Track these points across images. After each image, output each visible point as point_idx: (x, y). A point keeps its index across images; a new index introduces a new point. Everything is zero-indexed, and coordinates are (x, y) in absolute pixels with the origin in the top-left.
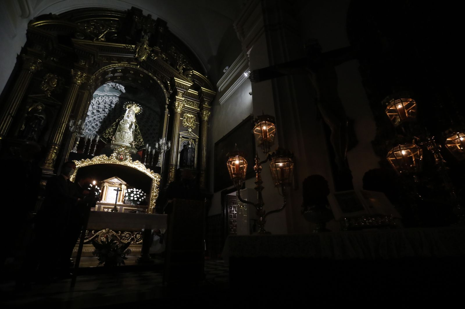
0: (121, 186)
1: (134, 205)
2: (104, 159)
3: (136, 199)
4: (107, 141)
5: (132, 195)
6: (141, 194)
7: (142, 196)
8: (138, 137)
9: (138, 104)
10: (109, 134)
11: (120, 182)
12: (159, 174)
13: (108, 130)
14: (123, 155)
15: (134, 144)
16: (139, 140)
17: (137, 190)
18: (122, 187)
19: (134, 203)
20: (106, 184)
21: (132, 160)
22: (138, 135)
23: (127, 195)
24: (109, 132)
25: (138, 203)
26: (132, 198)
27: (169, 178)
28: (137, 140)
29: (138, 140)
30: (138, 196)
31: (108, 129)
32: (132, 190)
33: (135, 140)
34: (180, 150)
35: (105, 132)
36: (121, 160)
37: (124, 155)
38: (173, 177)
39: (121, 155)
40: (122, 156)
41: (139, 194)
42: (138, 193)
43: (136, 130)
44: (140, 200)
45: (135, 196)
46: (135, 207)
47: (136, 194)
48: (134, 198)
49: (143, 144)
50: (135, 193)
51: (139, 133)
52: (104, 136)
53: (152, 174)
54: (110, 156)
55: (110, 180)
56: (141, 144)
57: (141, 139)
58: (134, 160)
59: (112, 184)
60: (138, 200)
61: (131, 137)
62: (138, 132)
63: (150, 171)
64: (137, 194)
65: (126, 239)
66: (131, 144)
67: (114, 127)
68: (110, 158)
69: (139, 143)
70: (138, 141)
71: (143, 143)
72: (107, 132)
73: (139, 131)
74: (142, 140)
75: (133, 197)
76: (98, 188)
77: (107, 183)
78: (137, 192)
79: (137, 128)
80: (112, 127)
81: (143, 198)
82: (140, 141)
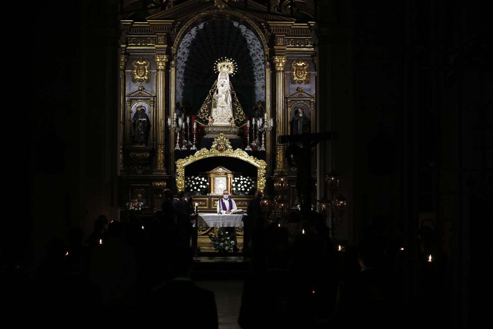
0: (227, 175)
1: (243, 195)
2: (205, 152)
3: (243, 189)
4: (204, 122)
5: (239, 185)
6: (249, 183)
7: (250, 185)
8: (237, 108)
9: (231, 59)
10: (204, 113)
11: (225, 171)
12: (264, 160)
13: (202, 109)
14: (222, 145)
15: (233, 121)
16: (240, 112)
17: (244, 179)
18: (228, 177)
19: (242, 194)
20: (212, 176)
21: (232, 149)
22: (238, 106)
23: (234, 185)
24: (204, 110)
25: (247, 193)
26: (239, 189)
27: (277, 162)
28: (236, 114)
29: (238, 113)
30: (245, 186)
31: (202, 107)
32: (238, 179)
33: (234, 115)
34: (289, 120)
35: (200, 111)
36: (221, 151)
37: (224, 145)
38: (281, 160)
39: (221, 145)
40: (222, 147)
41: (247, 184)
42: (245, 182)
43: (234, 100)
44: (248, 190)
45: (242, 187)
46: (244, 198)
47: (243, 184)
48: (241, 189)
49: (244, 118)
50: (242, 182)
51: (237, 104)
52: (200, 117)
53: (256, 161)
54: (210, 149)
55: (215, 170)
56: (241, 118)
57: (241, 111)
58: (234, 149)
59: (218, 175)
60: (246, 190)
61: (229, 112)
62: (237, 102)
63: (254, 158)
64: (245, 184)
65: (240, 231)
66: (230, 121)
67: (208, 103)
68: (211, 151)
69: (240, 117)
70: (238, 115)
71: (244, 116)
72: (202, 111)
73: (237, 100)
74: (242, 113)
75: (240, 187)
76: (206, 181)
77: (213, 174)
78: (243, 181)
79: (235, 96)
80: (207, 103)
81: (251, 188)
82: (240, 115)
